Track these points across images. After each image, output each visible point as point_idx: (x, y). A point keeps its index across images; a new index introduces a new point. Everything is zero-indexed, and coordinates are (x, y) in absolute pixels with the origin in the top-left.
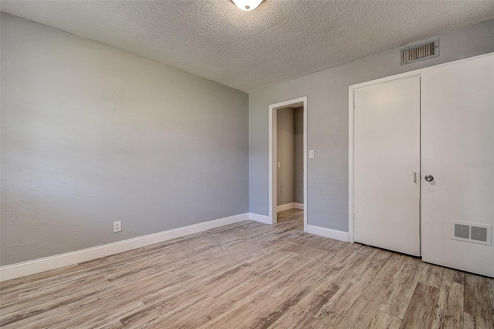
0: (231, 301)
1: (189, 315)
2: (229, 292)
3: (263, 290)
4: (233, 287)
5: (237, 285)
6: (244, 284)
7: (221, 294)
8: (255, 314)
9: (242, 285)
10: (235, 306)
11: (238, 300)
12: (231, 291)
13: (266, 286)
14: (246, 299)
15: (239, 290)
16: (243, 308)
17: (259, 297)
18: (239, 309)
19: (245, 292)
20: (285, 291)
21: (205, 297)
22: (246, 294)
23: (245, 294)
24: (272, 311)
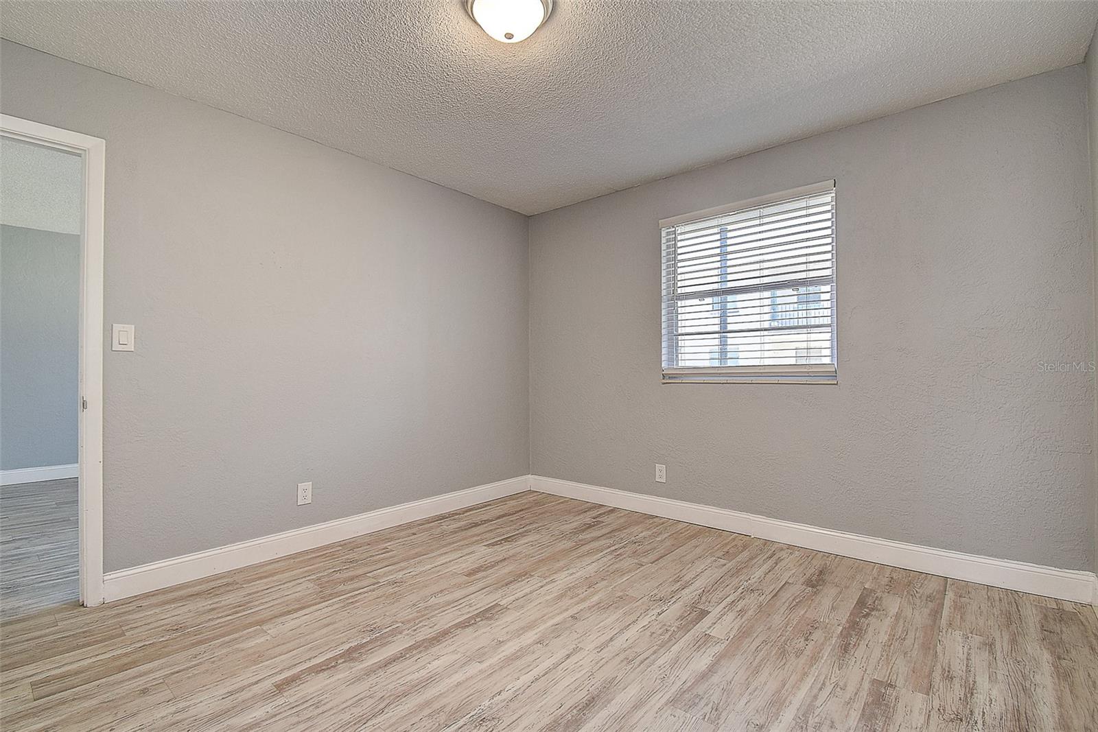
0: (545, 644)
1: (610, 620)
2: (553, 660)
3: (474, 668)
4: (546, 673)
5: (536, 679)
6: (518, 684)
7: (568, 656)
8: (499, 625)
9: (526, 678)
10: (536, 636)
11: (530, 645)
12: (548, 663)
13: (463, 678)
14: (514, 648)
15: (530, 665)
16: (521, 632)
17: (486, 653)
18: (527, 631)
19: (518, 663)
20: (424, 667)
21: (601, 648)
22: (515, 657)
23: (518, 658)
24: (470, 629)
